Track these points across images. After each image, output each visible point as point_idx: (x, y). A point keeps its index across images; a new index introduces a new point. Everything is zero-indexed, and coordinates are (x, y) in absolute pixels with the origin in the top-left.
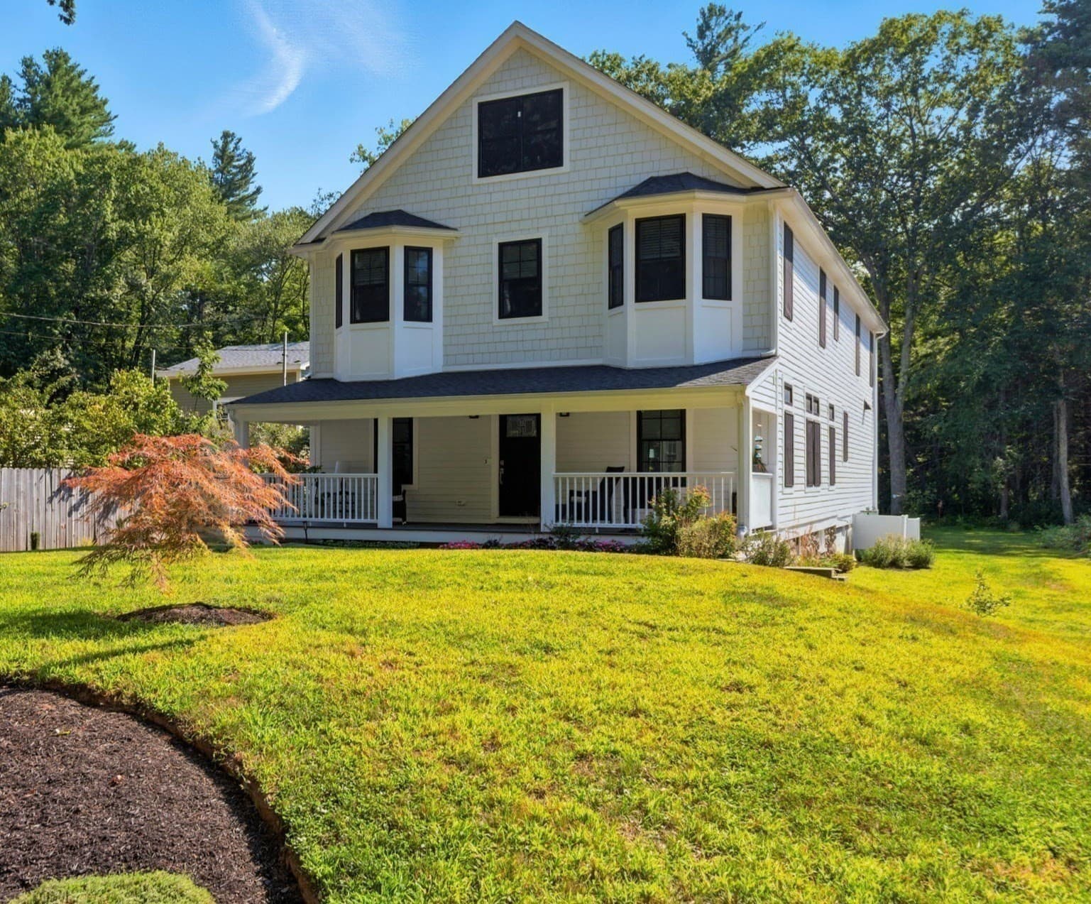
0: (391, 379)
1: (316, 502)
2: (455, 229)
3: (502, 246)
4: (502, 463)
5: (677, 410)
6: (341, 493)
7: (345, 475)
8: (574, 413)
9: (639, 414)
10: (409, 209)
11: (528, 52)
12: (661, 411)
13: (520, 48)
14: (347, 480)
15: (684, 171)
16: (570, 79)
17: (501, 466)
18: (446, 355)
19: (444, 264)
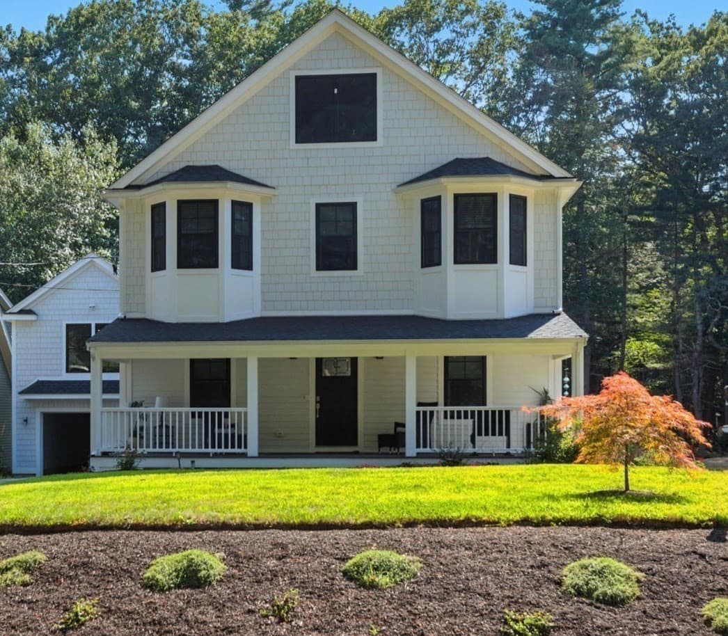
0: (221, 321)
1: (135, 435)
2: (274, 188)
3: (319, 207)
4: (318, 399)
5: (479, 357)
6: (161, 426)
7: (165, 409)
8: (387, 357)
9: (446, 359)
10: (224, 165)
11: (343, 37)
12: (465, 357)
13: (336, 32)
14: (167, 414)
15: (485, 156)
16: (383, 66)
17: (317, 402)
18: (264, 301)
19: (262, 218)
